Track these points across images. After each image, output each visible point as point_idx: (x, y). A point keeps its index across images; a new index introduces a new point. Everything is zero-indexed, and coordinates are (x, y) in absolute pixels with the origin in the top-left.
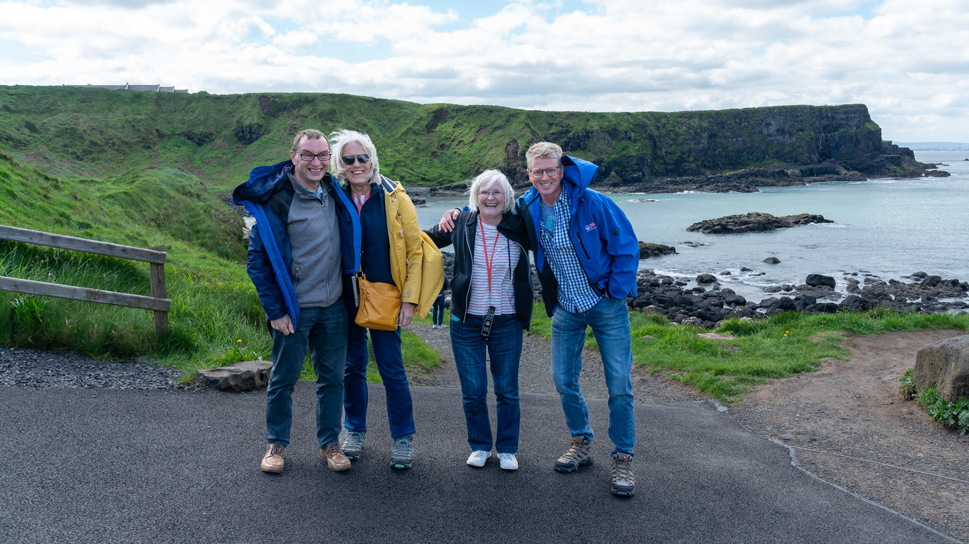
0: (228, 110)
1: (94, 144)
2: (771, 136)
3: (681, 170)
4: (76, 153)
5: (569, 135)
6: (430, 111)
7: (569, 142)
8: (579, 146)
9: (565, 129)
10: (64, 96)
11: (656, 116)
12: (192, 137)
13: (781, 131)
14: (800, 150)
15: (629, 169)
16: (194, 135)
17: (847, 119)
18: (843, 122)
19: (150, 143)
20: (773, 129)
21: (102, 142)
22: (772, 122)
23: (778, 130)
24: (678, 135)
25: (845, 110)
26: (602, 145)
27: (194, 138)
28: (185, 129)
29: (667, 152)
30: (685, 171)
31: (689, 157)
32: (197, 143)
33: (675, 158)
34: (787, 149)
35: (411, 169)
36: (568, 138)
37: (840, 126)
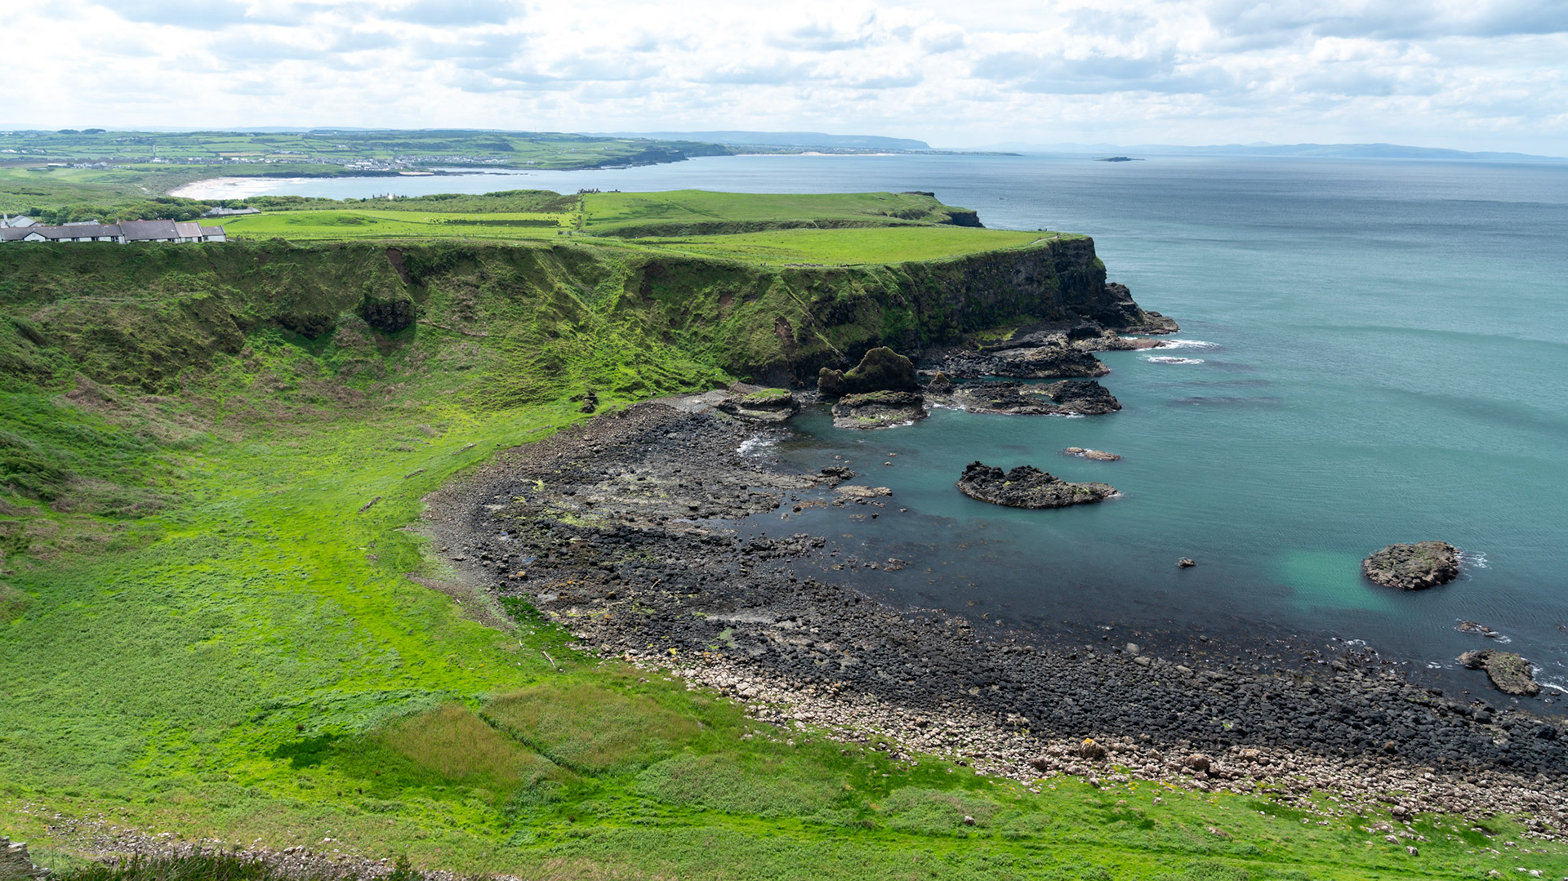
0: (333, 272)
1: (156, 358)
2: (1019, 285)
3: (945, 338)
4: (139, 380)
5: (833, 303)
6: (638, 266)
7: (835, 313)
8: (847, 318)
9: (827, 295)
10: (44, 262)
11: (913, 267)
12: (292, 325)
13: (1030, 280)
14: (1050, 302)
15: (906, 347)
16: (296, 321)
17: (1078, 256)
18: (1073, 259)
19: (233, 342)
20: (1022, 276)
21: (166, 352)
22: (1022, 269)
23: (1027, 279)
24: (939, 293)
25: (1075, 245)
26: (873, 317)
27: (295, 327)
28: (273, 309)
29: (929, 317)
30: (949, 339)
31: (952, 321)
32: (304, 335)
33: (939, 324)
34: (1037, 301)
35: (657, 366)
36: (833, 307)
37: (1069, 264)
